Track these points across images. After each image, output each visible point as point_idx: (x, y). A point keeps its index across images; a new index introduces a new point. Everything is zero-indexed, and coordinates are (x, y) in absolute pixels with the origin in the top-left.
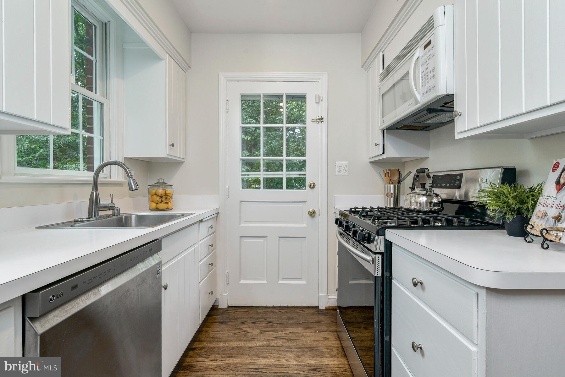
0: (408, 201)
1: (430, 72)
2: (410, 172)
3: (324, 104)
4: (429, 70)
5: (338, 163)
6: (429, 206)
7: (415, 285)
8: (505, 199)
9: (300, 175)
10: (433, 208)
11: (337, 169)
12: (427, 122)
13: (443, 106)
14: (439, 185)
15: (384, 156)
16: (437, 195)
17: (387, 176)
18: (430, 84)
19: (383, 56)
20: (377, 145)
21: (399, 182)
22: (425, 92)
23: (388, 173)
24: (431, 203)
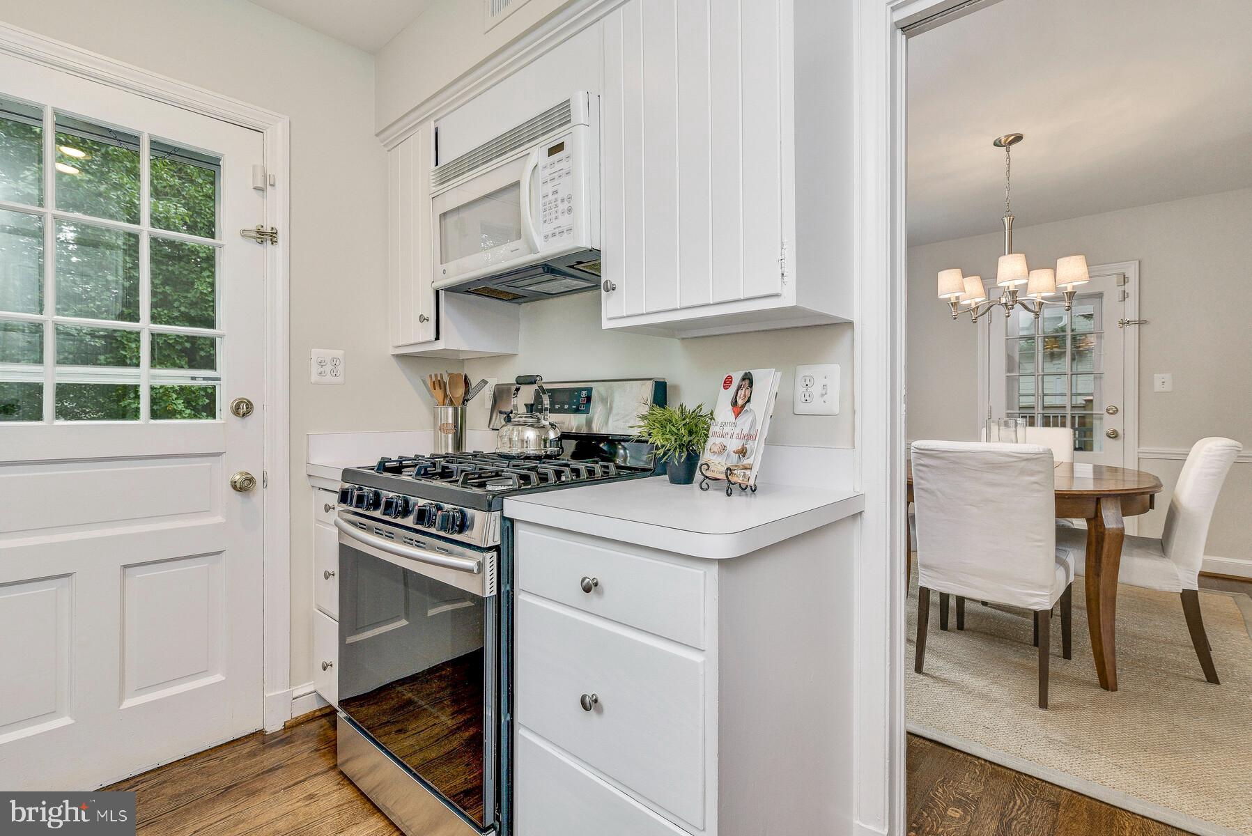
0: (506, 440)
1: (563, 201)
2: (485, 382)
3: (278, 196)
4: (559, 196)
5: (316, 353)
6: (542, 446)
7: (587, 589)
8: (674, 429)
9: (193, 378)
10: (549, 450)
11: (315, 369)
12: (529, 288)
13: (572, 267)
14: (566, 407)
15: (440, 345)
16: (553, 426)
17: (437, 387)
18: (564, 221)
19: (437, 129)
20: (423, 319)
21: (465, 400)
22: (550, 233)
23: (439, 381)
24: (545, 441)
